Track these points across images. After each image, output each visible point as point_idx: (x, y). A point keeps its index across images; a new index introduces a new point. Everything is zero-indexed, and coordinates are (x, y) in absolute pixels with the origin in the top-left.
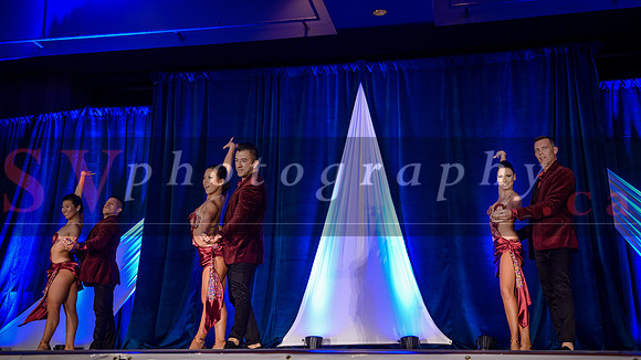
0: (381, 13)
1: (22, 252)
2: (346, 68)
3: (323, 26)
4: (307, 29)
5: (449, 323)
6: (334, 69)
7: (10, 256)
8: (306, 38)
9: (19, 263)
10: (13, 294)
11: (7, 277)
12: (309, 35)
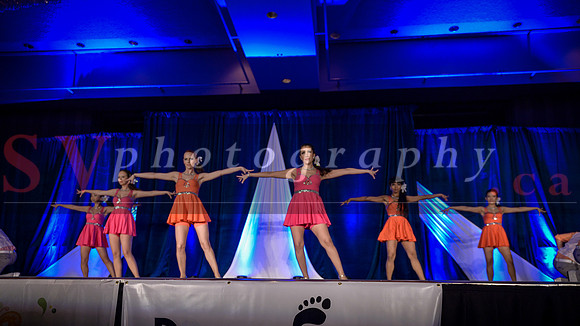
0: (287, 81)
1: (59, 222)
2: (265, 114)
3: (252, 88)
4: (241, 89)
5: (323, 269)
6: (258, 114)
7: (52, 224)
8: (241, 94)
9: (58, 228)
10: (54, 247)
11: (50, 237)
12: (243, 92)
